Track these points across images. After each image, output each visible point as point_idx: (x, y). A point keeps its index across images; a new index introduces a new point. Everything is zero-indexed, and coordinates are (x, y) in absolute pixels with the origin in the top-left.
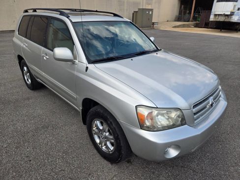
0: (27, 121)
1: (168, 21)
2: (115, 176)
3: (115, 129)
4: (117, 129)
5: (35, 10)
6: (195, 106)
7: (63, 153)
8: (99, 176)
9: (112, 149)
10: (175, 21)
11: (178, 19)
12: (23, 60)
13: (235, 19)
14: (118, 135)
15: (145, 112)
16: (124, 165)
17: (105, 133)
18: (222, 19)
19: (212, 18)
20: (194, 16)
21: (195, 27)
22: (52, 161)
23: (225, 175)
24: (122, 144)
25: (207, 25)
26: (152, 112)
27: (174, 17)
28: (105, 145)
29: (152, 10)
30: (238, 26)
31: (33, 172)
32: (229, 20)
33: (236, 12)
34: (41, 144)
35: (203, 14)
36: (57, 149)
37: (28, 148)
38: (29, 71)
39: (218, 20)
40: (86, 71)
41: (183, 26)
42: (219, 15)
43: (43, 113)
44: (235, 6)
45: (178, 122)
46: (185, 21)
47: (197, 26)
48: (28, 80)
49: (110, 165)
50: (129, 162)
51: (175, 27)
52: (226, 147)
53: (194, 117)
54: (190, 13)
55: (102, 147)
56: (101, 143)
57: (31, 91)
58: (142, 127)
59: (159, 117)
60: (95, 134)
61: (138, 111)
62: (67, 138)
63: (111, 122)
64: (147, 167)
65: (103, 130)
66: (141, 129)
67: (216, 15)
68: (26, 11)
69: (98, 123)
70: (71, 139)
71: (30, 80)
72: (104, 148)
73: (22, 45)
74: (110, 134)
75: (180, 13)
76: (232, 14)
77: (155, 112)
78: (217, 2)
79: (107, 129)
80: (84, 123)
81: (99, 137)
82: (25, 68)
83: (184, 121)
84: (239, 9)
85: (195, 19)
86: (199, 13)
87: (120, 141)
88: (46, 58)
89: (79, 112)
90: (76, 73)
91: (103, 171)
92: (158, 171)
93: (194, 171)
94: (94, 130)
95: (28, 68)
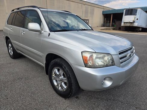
0: (8, 75)
1: (97, 27)
2: (68, 106)
3: (68, 71)
4: (69, 71)
5: (18, 9)
6: (120, 54)
7: (31, 93)
8: (56, 107)
9: (65, 88)
10: (102, 27)
11: (103, 25)
12: (9, 40)
13: (136, 25)
14: (70, 76)
15: (88, 55)
16: (74, 99)
17: (60, 77)
18: (128, 25)
19: (122, 24)
20: (112, 24)
21: (113, 30)
22: (23, 99)
23: (143, 104)
24: (72, 82)
25: (120, 29)
26: (92, 55)
27: (101, 24)
28: (61, 86)
29: (88, 20)
30: (138, 29)
31: (9, 105)
32: (133, 25)
33: (136, 21)
34: (16, 88)
35: (117, 23)
36: (27, 91)
37: (7, 91)
38: (12, 46)
39: (126, 25)
40: (49, 36)
41: (106, 29)
42: (126, 22)
43: (20, 71)
44: (135, 18)
45: (110, 63)
46: (107, 27)
47: (114, 29)
48: (11, 52)
49: (64, 100)
50: (77, 98)
51: (102, 30)
52: (141, 88)
53: (120, 61)
54: (110, 22)
55: (58, 87)
56: (58, 85)
57: (13, 59)
58: (86, 65)
59: (97, 59)
60: (54, 79)
61: (83, 55)
62: (34, 84)
63: (65, 67)
64: (89, 101)
65: (60, 75)
66: (85, 67)
67: (125, 23)
68: (13, 10)
69: (56, 70)
70: (38, 85)
71: (12, 52)
72: (60, 88)
73: (9, 29)
74: (64, 76)
75: (104, 22)
76: (134, 22)
77: (95, 56)
78: (125, 15)
79: (62, 73)
80: (47, 73)
81: (57, 81)
82: (10, 45)
83: (114, 63)
84: (137, 19)
85: (113, 26)
86: (115, 22)
87: (71, 79)
88: (24, 34)
89: (44, 67)
90: (42, 39)
91: (59, 104)
92: (97, 103)
93: (122, 103)
94: (53, 77)
95: (11, 44)
